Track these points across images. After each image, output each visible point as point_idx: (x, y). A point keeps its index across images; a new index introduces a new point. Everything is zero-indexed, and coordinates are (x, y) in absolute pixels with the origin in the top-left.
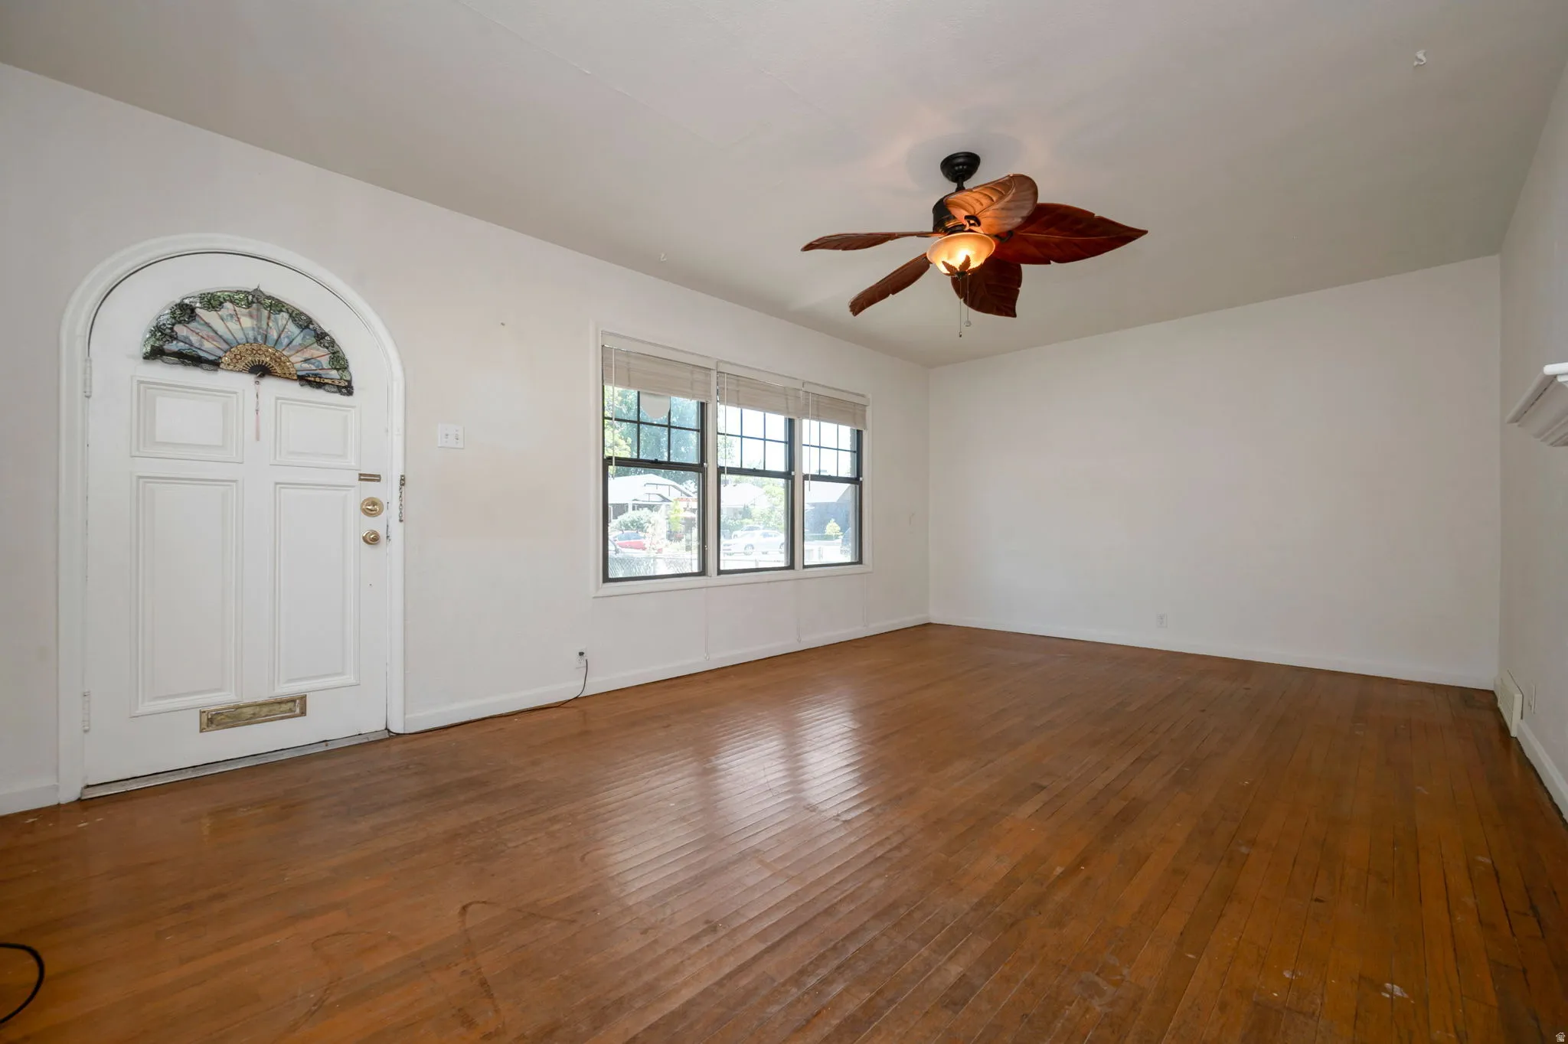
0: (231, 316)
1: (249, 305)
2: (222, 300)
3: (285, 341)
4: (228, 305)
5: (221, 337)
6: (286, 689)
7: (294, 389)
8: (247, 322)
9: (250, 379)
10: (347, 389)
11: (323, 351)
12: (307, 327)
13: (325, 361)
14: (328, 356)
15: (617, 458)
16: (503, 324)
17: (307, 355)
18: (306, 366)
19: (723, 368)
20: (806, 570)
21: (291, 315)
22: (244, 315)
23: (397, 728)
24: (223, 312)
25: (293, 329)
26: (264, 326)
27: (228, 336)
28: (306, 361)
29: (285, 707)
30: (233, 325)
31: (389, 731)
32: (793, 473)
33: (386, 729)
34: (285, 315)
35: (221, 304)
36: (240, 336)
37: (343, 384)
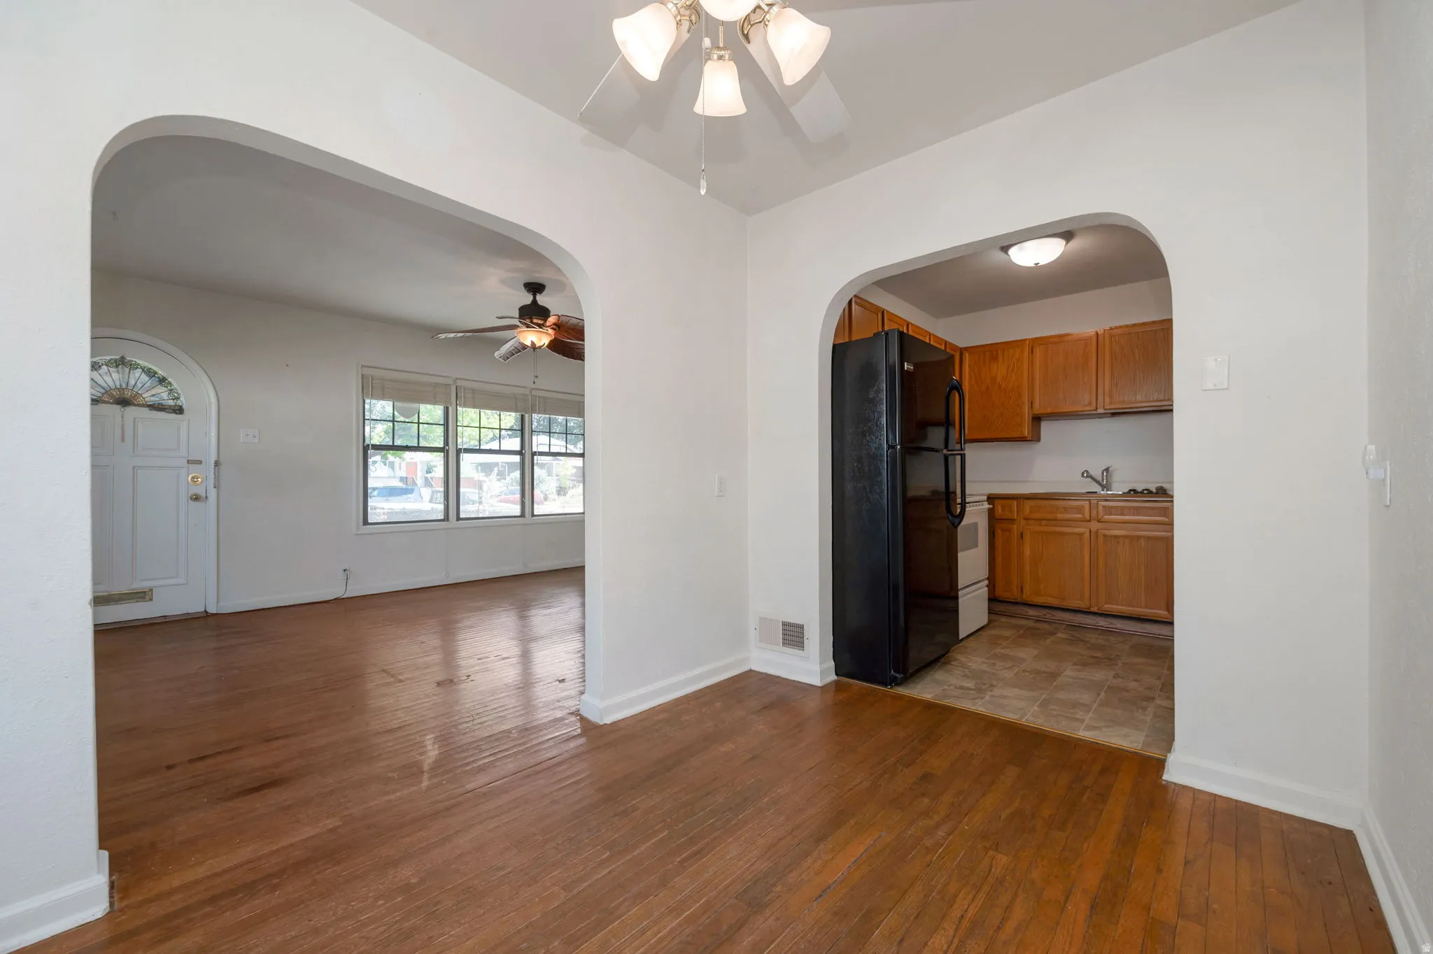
0: (106, 373)
1: (117, 366)
2: (100, 364)
3: (140, 385)
4: (104, 367)
5: (100, 385)
6: (139, 585)
7: (145, 412)
8: (115, 376)
9: (117, 407)
10: (179, 410)
11: (164, 389)
12: (154, 376)
13: (165, 396)
14: (167, 393)
15: (373, 445)
16: (287, 365)
17: (153, 392)
18: (152, 399)
19: (459, 383)
20: (534, 518)
21: (143, 370)
22: (113, 372)
23: (212, 610)
24: (101, 371)
25: (144, 378)
26: (127, 377)
27: (105, 385)
28: (153, 396)
29: (139, 595)
30: (108, 379)
31: (207, 613)
32: (523, 451)
33: (205, 611)
34: (140, 370)
35: (100, 366)
36: (111, 384)
37: (177, 408)
